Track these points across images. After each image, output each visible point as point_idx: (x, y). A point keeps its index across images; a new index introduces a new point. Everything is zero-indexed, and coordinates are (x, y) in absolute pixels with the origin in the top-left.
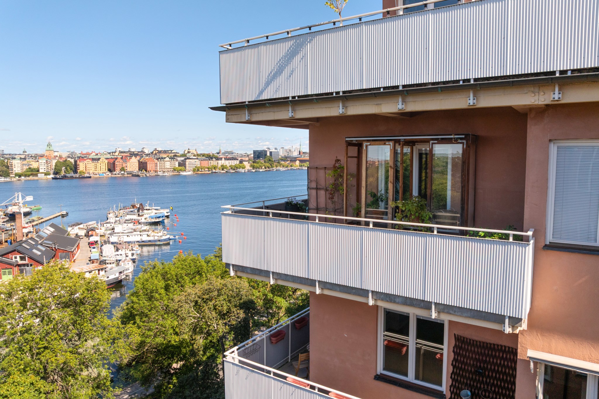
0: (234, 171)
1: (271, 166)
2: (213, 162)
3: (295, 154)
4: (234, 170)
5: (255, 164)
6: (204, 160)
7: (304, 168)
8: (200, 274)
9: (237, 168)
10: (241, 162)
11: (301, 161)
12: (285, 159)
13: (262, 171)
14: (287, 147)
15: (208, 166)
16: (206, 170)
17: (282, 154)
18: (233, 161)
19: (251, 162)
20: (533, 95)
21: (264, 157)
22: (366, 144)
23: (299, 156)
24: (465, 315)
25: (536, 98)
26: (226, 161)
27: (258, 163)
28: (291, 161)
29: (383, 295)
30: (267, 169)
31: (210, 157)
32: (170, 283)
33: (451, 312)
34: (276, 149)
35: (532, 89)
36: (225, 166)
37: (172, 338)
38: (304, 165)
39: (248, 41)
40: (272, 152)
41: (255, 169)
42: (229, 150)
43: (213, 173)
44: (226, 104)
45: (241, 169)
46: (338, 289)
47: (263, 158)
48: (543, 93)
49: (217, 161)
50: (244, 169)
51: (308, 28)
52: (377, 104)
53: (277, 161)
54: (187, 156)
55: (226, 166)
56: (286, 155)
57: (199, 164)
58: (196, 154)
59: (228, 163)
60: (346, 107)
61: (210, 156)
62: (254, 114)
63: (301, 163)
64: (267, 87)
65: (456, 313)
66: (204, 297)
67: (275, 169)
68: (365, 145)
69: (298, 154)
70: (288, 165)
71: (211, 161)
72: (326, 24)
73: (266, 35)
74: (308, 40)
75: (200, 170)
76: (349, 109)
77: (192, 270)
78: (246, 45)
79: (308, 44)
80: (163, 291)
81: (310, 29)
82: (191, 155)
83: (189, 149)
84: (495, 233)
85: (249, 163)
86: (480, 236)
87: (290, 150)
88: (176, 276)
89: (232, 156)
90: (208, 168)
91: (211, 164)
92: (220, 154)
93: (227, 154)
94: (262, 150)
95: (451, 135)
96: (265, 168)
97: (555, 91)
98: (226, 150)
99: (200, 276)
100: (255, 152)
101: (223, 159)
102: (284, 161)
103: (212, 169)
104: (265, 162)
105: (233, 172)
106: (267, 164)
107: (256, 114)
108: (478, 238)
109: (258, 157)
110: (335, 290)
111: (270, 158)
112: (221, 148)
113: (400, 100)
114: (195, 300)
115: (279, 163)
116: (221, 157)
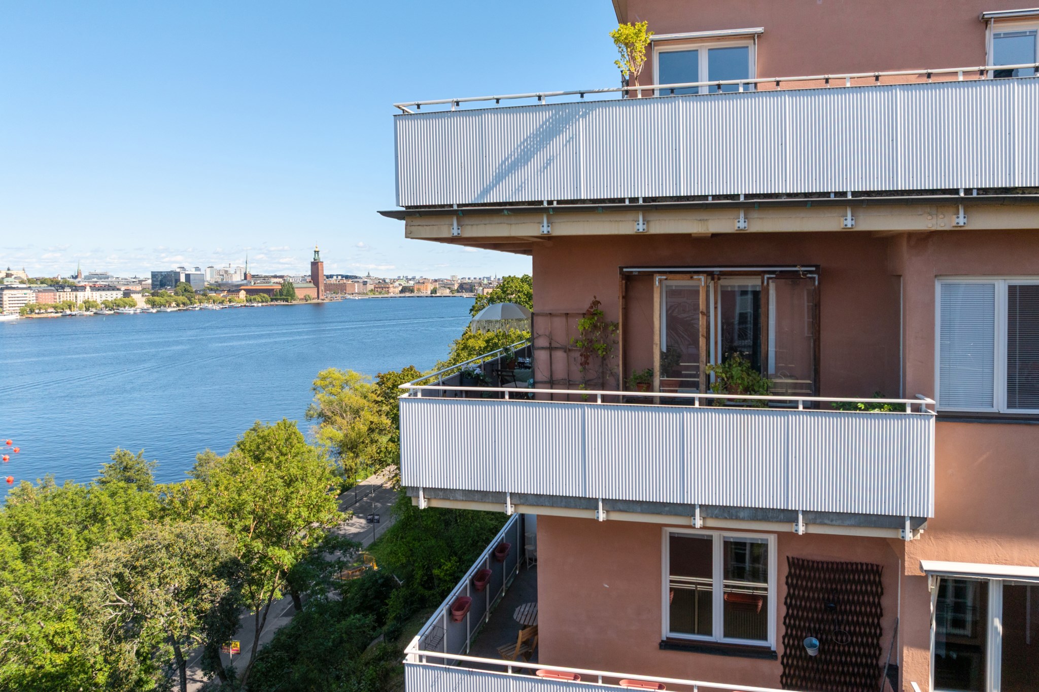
0: (112, 312)
1: (188, 302)
2: (67, 296)
3: (237, 279)
4: (112, 309)
5: (156, 298)
6: (45, 291)
7: (255, 304)
8: (103, 521)
9: (118, 306)
10: (127, 294)
11: (248, 291)
12: (218, 287)
13: (171, 312)
14: (220, 266)
15: (53, 303)
16: (49, 310)
17: (210, 278)
18: (109, 293)
19: (147, 294)
20: (930, 217)
21: (174, 284)
22: (660, 277)
23: (245, 282)
24: (847, 522)
25: (934, 221)
26: (94, 293)
27: (162, 296)
28: (229, 291)
29: (718, 509)
30: (182, 307)
31: (57, 285)
32: (34, 546)
33: (826, 521)
34: (197, 269)
35: (929, 210)
36: (93, 303)
37: (45, 659)
38: (255, 299)
39: (458, 103)
40: (191, 276)
41: (156, 308)
42: (99, 271)
43: (65, 315)
44: (407, 207)
45: (126, 309)
46: (639, 509)
47: (171, 286)
48: (943, 216)
49: (74, 293)
50: (133, 309)
51: (580, 95)
52: (700, 220)
53: (201, 292)
54: (6, 283)
55: (96, 301)
56: (220, 280)
57: (35, 298)
58: (25, 279)
59: (99, 297)
60: (648, 222)
61: (57, 283)
62: (467, 225)
63: (250, 295)
64: (498, 183)
65: (834, 523)
66: (137, 564)
67: (197, 306)
68: (657, 279)
69: (243, 278)
70: (223, 299)
71: (61, 293)
72: (613, 91)
73: (496, 97)
74: (581, 113)
75: (37, 311)
76: (652, 224)
77: (79, 514)
78: (453, 110)
79: (581, 119)
80: (19, 565)
81: (582, 96)
82: (14, 280)
83: (9, 269)
84: (885, 403)
85: (143, 296)
86: (860, 409)
87: (226, 272)
88: (45, 529)
89: (107, 283)
90: (55, 308)
91: (62, 300)
92: (79, 279)
93: (95, 280)
94: (169, 270)
95: (795, 266)
96: (178, 305)
97: (958, 214)
98: (93, 272)
99: (100, 525)
100: (154, 275)
101: (88, 288)
102: (216, 291)
103: (63, 309)
104: (176, 294)
105: (109, 315)
106: (181, 298)
107: (472, 225)
108: (858, 412)
109: (162, 285)
110: (634, 512)
111: (186, 287)
112: (81, 268)
113: (742, 215)
114: (118, 571)
115: (205, 295)
116: (82, 284)
